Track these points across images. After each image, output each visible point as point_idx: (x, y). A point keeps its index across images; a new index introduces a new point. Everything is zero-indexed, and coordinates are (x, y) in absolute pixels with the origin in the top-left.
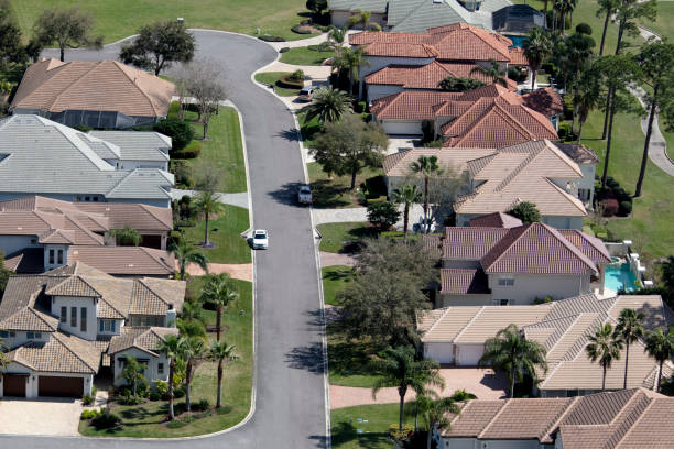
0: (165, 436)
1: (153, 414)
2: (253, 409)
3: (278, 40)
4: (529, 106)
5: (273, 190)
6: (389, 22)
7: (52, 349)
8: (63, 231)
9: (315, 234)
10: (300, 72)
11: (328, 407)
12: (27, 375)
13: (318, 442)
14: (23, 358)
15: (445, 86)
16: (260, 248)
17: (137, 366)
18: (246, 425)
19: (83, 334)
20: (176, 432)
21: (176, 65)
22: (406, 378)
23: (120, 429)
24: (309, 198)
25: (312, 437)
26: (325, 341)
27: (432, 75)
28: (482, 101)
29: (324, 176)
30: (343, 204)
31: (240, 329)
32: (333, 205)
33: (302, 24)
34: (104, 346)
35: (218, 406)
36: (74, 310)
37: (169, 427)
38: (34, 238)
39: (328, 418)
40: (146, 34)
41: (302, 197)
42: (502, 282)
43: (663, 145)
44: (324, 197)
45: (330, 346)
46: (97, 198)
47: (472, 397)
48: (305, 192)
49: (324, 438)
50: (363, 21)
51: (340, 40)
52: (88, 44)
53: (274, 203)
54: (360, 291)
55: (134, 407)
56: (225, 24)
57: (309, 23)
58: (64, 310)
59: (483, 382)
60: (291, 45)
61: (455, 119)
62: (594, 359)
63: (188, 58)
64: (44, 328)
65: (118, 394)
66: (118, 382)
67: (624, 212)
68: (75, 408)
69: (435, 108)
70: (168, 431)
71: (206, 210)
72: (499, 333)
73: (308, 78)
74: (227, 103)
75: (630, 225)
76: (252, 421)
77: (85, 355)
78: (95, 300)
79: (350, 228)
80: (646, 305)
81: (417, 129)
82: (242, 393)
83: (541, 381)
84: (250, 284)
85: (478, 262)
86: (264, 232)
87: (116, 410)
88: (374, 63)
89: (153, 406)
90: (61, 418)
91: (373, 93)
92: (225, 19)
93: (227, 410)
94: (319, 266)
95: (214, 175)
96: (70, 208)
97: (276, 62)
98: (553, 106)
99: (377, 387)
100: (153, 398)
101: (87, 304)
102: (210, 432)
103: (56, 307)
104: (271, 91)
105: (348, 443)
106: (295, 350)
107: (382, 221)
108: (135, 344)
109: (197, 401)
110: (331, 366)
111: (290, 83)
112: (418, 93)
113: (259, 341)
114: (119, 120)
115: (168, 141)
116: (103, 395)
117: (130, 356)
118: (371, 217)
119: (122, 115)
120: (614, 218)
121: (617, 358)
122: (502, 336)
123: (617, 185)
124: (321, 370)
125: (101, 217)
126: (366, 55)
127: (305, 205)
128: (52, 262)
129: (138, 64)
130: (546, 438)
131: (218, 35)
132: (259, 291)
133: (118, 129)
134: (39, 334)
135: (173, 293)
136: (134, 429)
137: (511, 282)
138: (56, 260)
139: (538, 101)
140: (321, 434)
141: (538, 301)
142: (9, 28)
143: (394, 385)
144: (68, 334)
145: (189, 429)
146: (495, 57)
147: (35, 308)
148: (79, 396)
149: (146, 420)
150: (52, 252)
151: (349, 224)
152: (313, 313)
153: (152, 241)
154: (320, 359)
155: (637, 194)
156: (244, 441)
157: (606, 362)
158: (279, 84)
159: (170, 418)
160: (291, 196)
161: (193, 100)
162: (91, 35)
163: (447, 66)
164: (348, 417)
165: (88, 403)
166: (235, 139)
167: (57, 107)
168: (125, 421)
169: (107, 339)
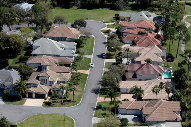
0: (60, 107)
1: (59, 102)
2: (81, 102)
3: (107, 23)
4: (155, 38)
5: (98, 55)
6: (131, 19)
7: (39, 88)
8: (46, 63)
9: (105, 64)
10: (110, 30)
11: (97, 102)
12: (33, 93)
13: (93, 109)
14: (32, 89)
15: (139, 33)
16: (92, 67)
17: (56, 92)
18: (78, 105)
19: (46, 85)
20: (63, 106)
21: (82, 28)
22: (112, 96)
23: (51, 105)
24: (105, 57)
25: (92, 108)
26: (100, 87)
27: (136, 31)
28: (145, 36)
29: (108, 52)
30: (112, 58)
31: (82, 84)
32: (110, 58)
33: (113, 19)
34: (50, 87)
35: (73, 101)
36: (44, 79)
37: (62, 105)
38: (40, 64)
39: (96, 104)
40: (76, 21)
41: (103, 56)
42: (139, 75)
43: (185, 47)
44: (108, 56)
45: (101, 88)
46: (58, 56)
47: (128, 100)
48: (104, 55)
49: (95, 108)
50: (124, 19)
51: (118, 23)
52: (64, 23)
53: (98, 57)
54: (107, 77)
55: (55, 101)
56: (97, 19)
57: (115, 19)
58: (42, 79)
59: (132, 97)
60: (110, 24)
61: (139, 40)
62: (154, 93)
63: (85, 26)
64: (37, 83)
65: (52, 98)
66: (53, 95)
67: (172, 61)
68: (43, 101)
69: (135, 38)
70: (61, 106)
71: (80, 58)
72: (133, 87)
73: (112, 31)
74: (93, 36)
75: (173, 64)
76: (80, 104)
77: (46, 89)
78: (49, 77)
79: (112, 63)
80: (168, 81)
81: (131, 42)
82: (79, 98)
83: (143, 97)
84: (88, 75)
85: (135, 71)
86: (93, 64)
87: (51, 101)
88: (124, 28)
89: (59, 100)
90: (39, 103)
91: (124, 34)
92: (97, 18)
93: (75, 102)
94: (104, 71)
95: (83, 51)
96: (50, 58)
97: (106, 28)
98: (161, 38)
99: (105, 97)
100: (60, 99)
101: (47, 78)
102: (70, 106)
103: (40, 79)
104: (103, 34)
105: (99, 110)
106: (93, 89)
107: (119, 62)
108: (57, 87)
109: (69, 100)
110: (100, 93)
111: (107, 32)
112: (133, 35)
113: (86, 87)
114: (67, 39)
115: (76, 44)
116: (49, 98)
117: (55, 90)
118: (117, 61)
119: (68, 38)
120: (170, 62)
121: (159, 92)
122: (134, 87)
123: (172, 55)
124: (98, 94)
125: (57, 60)
126: (122, 26)
127: (104, 58)
128: (44, 69)
129: (74, 27)
130: (140, 110)
131: (95, 21)
132: (89, 76)
133: (67, 41)
134: (36, 84)
135: (68, 76)
136: (54, 105)
137: (141, 76)
138: (45, 69)
139: (158, 37)
140: (94, 107)
141: (147, 80)
142: (45, 19)
143: (109, 97)
144: (43, 85)
145: (66, 105)
146: (150, 27)
147: (36, 79)
148: (44, 98)
149: (57, 103)
150: (44, 67)
151: (112, 62)
152: (99, 81)
153: (67, 65)
154: (98, 91)
155: (176, 57)
156: (77, 108)
157: (156, 93)
158: (105, 32)
159: (62, 103)
160: (101, 56)
161: (84, 35)
162: (65, 21)
163: (140, 29)
164: (101, 104)
165: (45, 99)
166: (92, 44)
167: (54, 36)
168: (53, 103)
169: (51, 86)
